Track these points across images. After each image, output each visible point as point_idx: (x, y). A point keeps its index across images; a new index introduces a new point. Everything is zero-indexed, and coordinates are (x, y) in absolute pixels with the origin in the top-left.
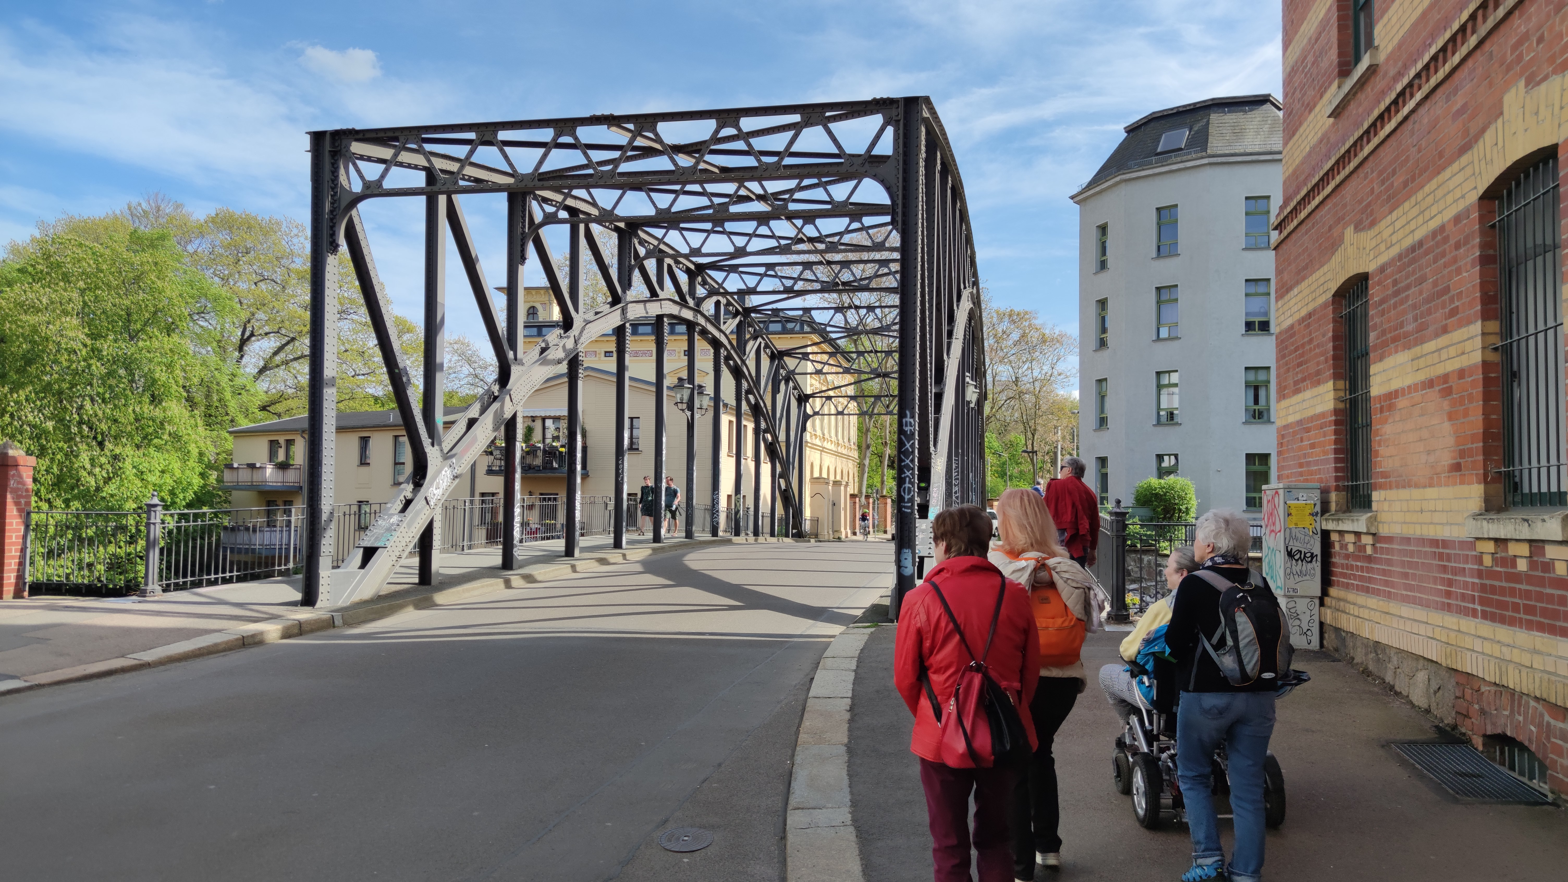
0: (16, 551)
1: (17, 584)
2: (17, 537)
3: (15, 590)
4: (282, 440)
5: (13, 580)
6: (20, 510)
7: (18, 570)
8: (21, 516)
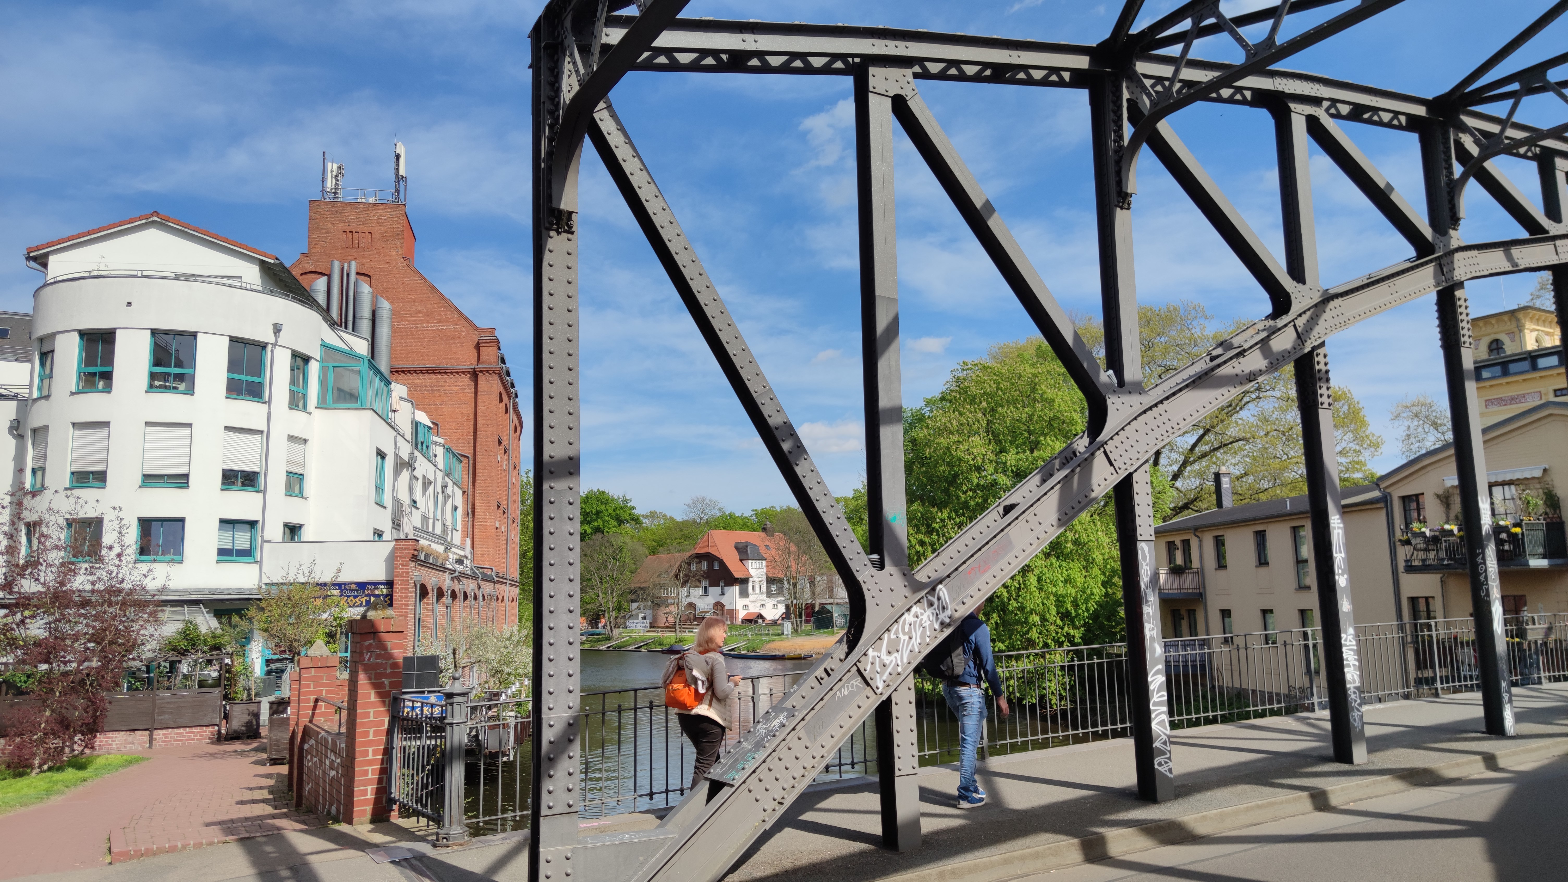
0: (375, 753)
1: (377, 801)
2: (376, 733)
3: (374, 809)
4: (1178, 541)
5: (370, 796)
6: (382, 695)
7: (380, 781)
8: (384, 702)
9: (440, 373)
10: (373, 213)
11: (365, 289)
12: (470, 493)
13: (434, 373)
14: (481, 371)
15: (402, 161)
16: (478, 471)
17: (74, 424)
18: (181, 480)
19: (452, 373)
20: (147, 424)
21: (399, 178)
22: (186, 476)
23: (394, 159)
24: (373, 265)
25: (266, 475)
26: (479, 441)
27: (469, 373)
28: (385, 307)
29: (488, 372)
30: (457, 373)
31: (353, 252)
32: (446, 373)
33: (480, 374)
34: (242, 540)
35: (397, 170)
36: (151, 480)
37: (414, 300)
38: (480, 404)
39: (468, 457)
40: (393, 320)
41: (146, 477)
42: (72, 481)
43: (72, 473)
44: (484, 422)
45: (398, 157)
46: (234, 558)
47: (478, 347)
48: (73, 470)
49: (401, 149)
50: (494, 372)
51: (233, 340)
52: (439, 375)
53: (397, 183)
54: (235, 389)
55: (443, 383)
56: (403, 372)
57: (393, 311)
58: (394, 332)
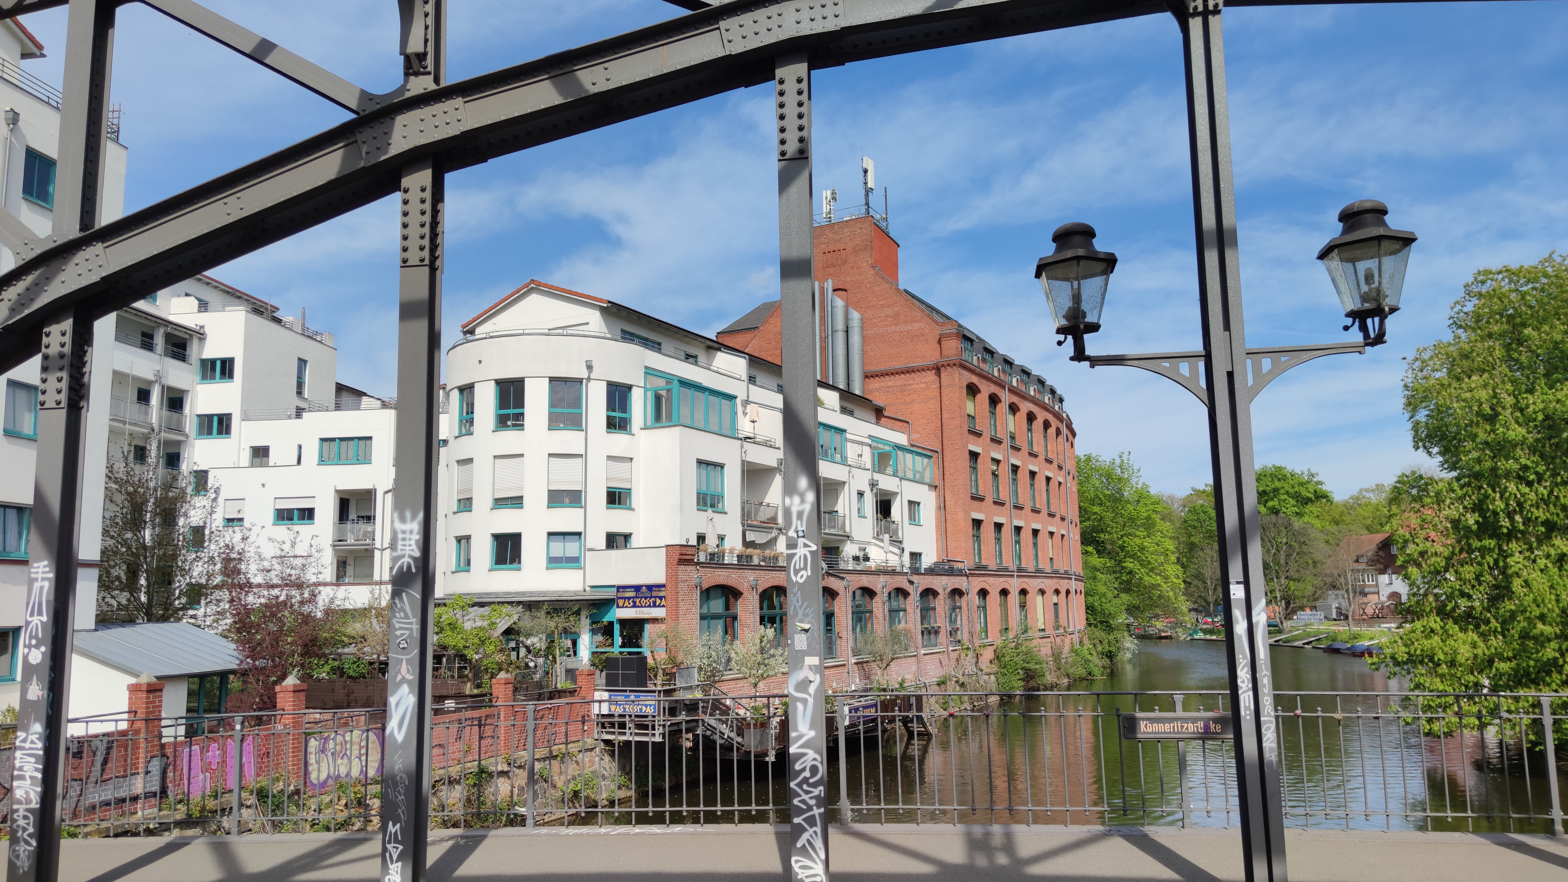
9: (908, 372)
10: (846, 230)
11: (839, 303)
12: (941, 487)
13: (903, 373)
14: (943, 366)
15: (869, 174)
16: (946, 464)
17: (458, 462)
18: (516, 502)
19: (918, 371)
20: (495, 457)
21: (868, 191)
22: (521, 498)
23: (862, 174)
24: (848, 279)
25: (586, 492)
26: (945, 435)
27: (934, 368)
28: (855, 316)
29: (949, 365)
30: (923, 370)
31: (832, 270)
32: (913, 371)
33: (943, 368)
34: (571, 548)
35: (866, 183)
36: (500, 503)
37: (883, 305)
38: (944, 398)
39: (937, 452)
40: (863, 328)
41: (497, 500)
42: (459, 506)
43: (459, 501)
44: (948, 416)
45: (866, 171)
46: (564, 565)
47: (939, 342)
48: (459, 498)
49: (869, 164)
50: (954, 365)
51: (552, 380)
52: (908, 375)
53: (867, 195)
54: (556, 421)
55: (911, 382)
56: (877, 376)
57: (862, 320)
58: (864, 338)
